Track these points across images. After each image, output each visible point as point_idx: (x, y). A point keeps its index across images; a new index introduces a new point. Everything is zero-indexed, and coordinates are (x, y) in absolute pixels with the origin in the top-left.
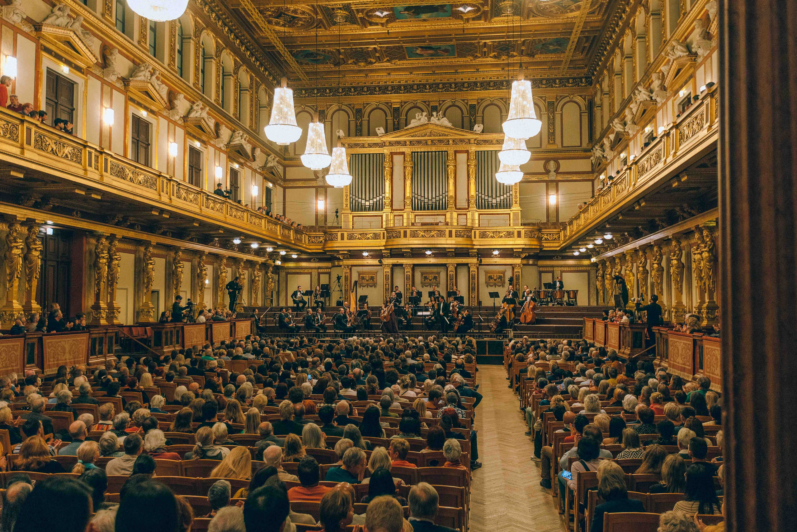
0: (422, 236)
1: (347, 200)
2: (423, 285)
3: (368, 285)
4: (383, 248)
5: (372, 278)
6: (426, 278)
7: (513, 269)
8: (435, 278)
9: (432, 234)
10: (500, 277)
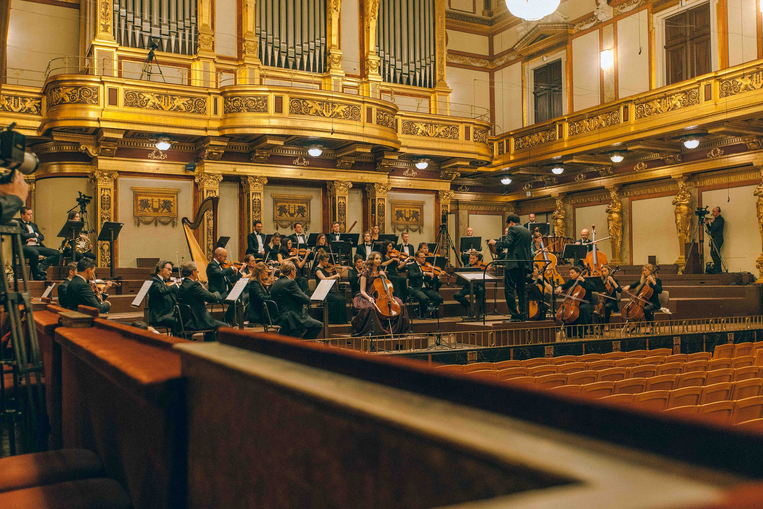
0: (317, 113)
1: (106, 15)
2: (278, 223)
3: (156, 222)
4: (217, 134)
5: (167, 205)
6: (282, 210)
7: (437, 198)
8: (301, 210)
9: (338, 110)
10: (415, 215)
